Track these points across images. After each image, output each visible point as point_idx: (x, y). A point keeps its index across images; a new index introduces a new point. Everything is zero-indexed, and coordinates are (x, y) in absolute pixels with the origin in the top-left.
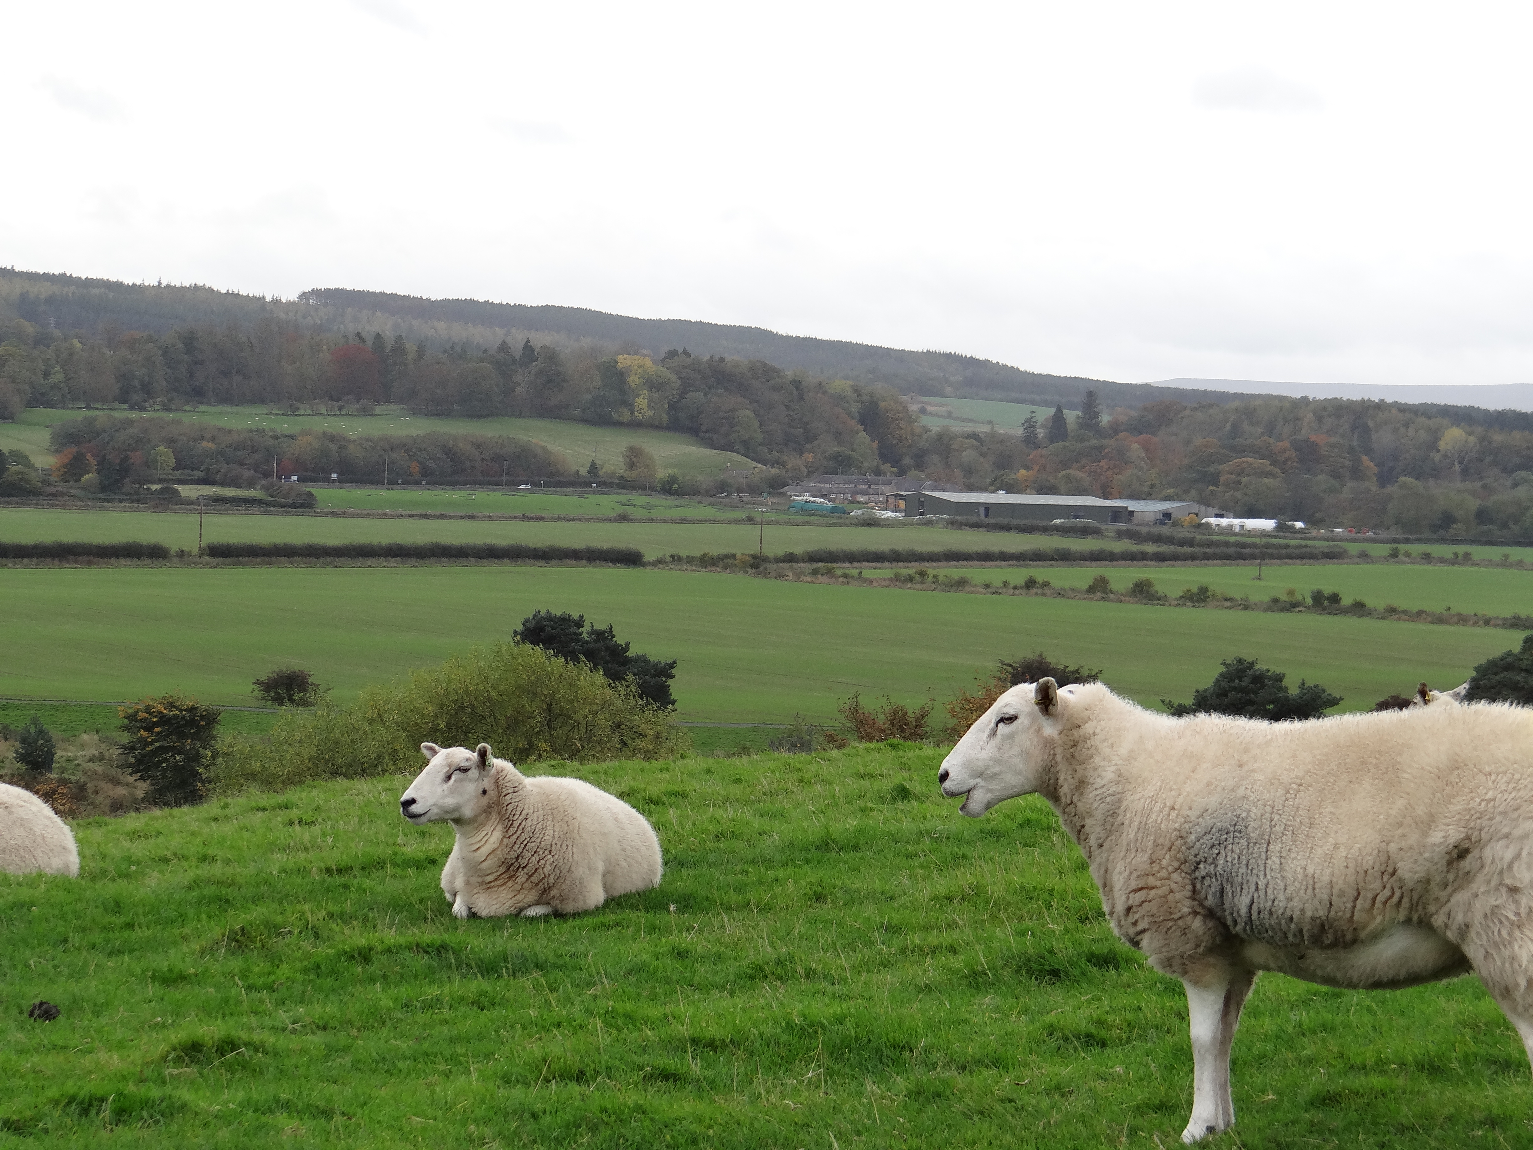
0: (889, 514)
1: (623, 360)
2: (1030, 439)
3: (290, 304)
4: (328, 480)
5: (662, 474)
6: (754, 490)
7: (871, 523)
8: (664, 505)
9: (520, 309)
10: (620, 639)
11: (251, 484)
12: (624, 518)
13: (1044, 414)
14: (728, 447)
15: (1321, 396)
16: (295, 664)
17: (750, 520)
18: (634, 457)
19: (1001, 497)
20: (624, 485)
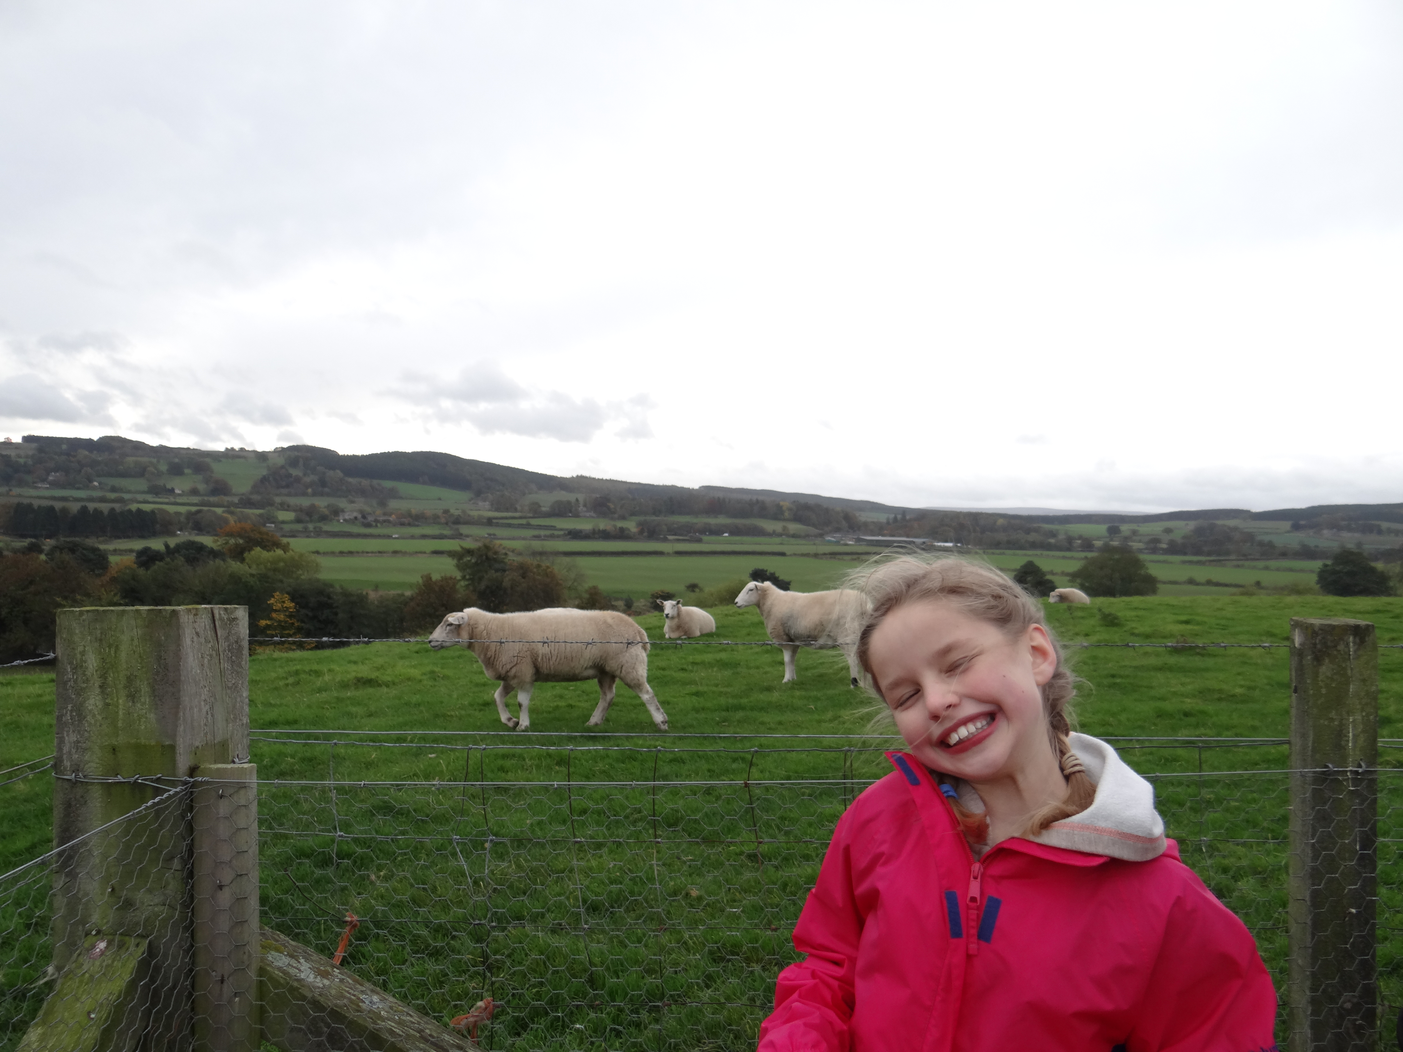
0: (851, 543)
1: (782, 503)
2: (888, 523)
3: (696, 490)
4: (705, 534)
5: (792, 532)
6: (816, 536)
7: (847, 545)
8: (792, 540)
9: (755, 490)
10: (777, 575)
11: (686, 536)
12: (781, 544)
13: (892, 516)
14: (808, 525)
15: (965, 511)
16: (696, 581)
17: (814, 544)
18: (785, 528)
19: (880, 538)
20: (780, 535)
